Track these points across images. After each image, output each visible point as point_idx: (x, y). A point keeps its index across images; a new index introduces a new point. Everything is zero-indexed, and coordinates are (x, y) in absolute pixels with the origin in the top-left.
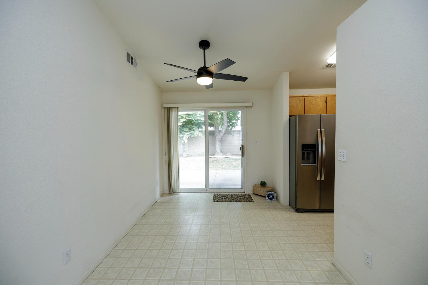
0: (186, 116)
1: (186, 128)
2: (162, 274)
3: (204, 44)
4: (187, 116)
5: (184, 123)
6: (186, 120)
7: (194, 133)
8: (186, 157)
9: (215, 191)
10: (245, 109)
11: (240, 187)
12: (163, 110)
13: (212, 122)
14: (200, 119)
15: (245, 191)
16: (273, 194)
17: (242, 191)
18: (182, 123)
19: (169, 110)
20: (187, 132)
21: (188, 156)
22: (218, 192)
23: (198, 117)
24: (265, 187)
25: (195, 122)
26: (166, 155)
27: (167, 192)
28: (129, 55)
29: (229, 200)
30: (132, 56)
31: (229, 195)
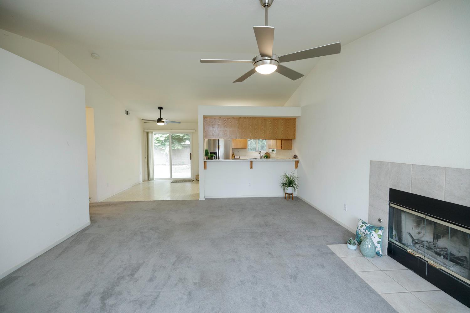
3: (160, 108)
5: (166, 138)
11: (190, 177)
12: (144, 133)
14: (180, 135)
15: (192, 179)
19: (148, 133)
22: (177, 179)
23: (178, 133)
26: (146, 158)
28: (126, 111)
29: (180, 182)
30: (128, 111)
31: (182, 180)
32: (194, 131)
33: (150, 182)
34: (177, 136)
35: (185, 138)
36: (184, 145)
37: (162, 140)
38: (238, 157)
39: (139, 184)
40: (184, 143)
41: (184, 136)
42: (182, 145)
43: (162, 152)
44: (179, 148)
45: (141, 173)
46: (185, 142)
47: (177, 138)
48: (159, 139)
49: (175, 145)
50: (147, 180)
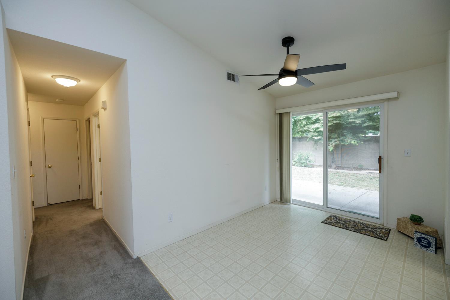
0: (332, 119)
1: (334, 134)
2: (222, 259)
3: (287, 41)
4: (335, 119)
5: (331, 128)
6: (332, 124)
7: (345, 140)
8: (335, 169)
9: (333, 211)
10: (386, 103)
11: (377, 216)
12: (277, 115)
13: (375, 124)
14: (355, 122)
15: (383, 223)
16: (430, 240)
17: (379, 222)
19: (281, 115)
20: (336, 138)
21: (337, 168)
22: (339, 213)
23: (351, 119)
25: (347, 126)
26: (278, 162)
27: (279, 199)
28: (229, 74)
29: (346, 226)
30: (233, 73)
31: (353, 221)
32: (395, 95)
33: (285, 206)
34: (351, 123)
35: (366, 125)
39: (262, 207)
40: (363, 135)
42: (359, 138)
44: (353, 142)
45: (268, 188)
46: (365, 133)
47: (350, 127)
48: (319, 130)
49: (345, 138)
50: (279, 200)
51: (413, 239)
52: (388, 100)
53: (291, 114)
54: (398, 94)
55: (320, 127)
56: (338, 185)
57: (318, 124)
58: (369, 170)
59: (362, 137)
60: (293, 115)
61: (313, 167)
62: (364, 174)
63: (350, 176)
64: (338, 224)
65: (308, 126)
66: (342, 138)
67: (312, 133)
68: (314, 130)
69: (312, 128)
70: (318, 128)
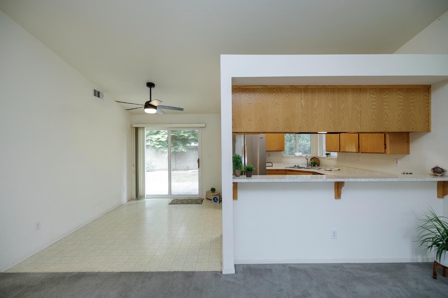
3: (151, 85)
7: (178, 148)
9: (174, 196)
10: (201, 128)
11: (198, 194)
12: (133, 129)
13: (196, 138)
14: (184, 135)
15: (200, 197)
16: (217, 198)
18: (166, 139)
19: (137, 129)
22: (178, 197)
23: (182, 133)
24: (214, 192)
26: (134, 166)
28: (95, 91)
29: (183, 203)
30: (99, 91)
31: (186, 199)
33: (139, 201)
34: (181, 136)
35: (191, 138)
36: (189, 147)
37: (163, 141)
38: (270, 164)
39: (121, 206)
40: (189, 145)
41: (189, 136)
42: (187, 147)
43: (163, 155)
44: (183, 150)
45: (125, 189)
46: (190, 143)
47: (181, 139)
48: (160, 140)
49: (179, 147)
50: (135, 198)
51: (212, 200)
52: (201, 127)
53: (145, 129)
54: (205, 125)
55: (160, 138)
56: (175, 182)
57: (159, 135)
58: (193, 169)
59: (189, 146)
60: (147, 130)
61: (155, 171)
62: (190, 173)
63: (182, 175)
64: (179, 203)
65: (151, 136)
66: (176, 147)
67: (155, 143)
68: (156, 140)
69: (154, 138)
70: (159, 139)
